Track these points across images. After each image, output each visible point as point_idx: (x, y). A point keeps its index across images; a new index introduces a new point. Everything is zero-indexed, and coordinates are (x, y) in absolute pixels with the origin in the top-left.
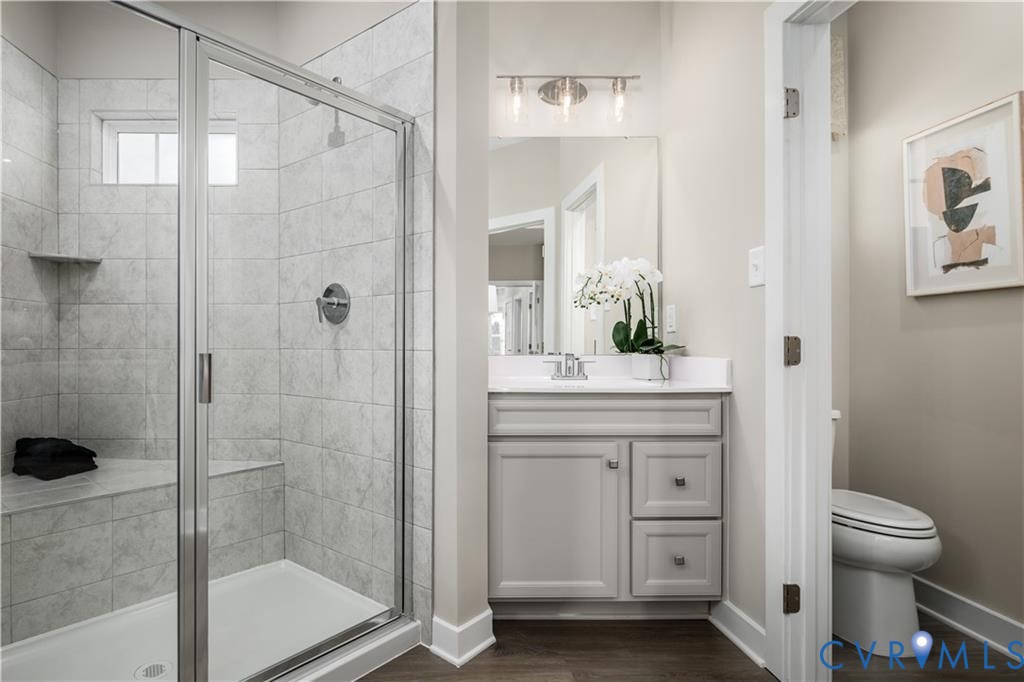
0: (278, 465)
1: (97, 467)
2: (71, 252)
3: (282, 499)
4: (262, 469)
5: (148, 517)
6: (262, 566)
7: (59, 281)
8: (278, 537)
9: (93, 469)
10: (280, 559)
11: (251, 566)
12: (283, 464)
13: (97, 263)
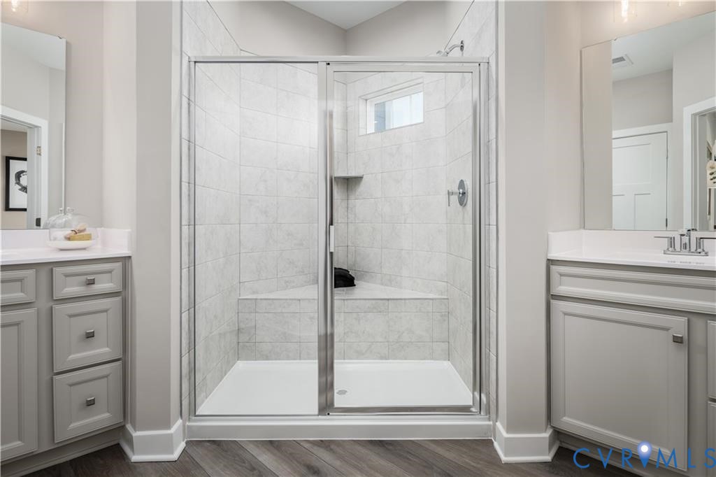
0: (444, 299)
1: (355, 285)
2: (352, 174)
3: (446, 322)
4: (432, 299)
5: (363, 314)
6: (432, 361)
7: (348, 188)
8: (445, 346)
9: (352, 286)
10: (445, 360)
11: (424, 359)
12: (448, 299)
13: (361, 178)
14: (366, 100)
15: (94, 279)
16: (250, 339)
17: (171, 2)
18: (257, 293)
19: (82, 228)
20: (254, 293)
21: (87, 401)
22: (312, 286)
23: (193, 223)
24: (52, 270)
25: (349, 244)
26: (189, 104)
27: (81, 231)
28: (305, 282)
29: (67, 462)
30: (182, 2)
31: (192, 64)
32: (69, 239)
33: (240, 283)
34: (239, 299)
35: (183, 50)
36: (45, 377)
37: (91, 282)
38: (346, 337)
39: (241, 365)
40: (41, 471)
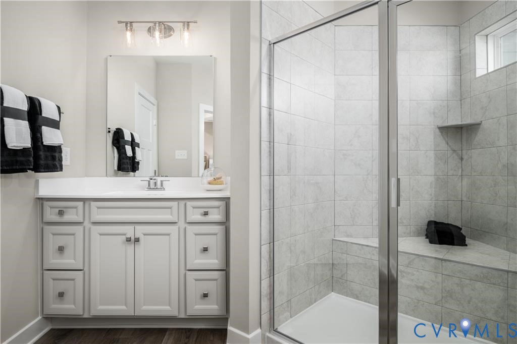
1: (466, 245)
9: (459, 245)
13: (479, 124)
14: (487, 36)
15: (207, 212)
16: (342, 276)
17: (250, 1)
18: (352, 237)
19: (220, 176)
20: (348, 236)
21: (204, 294)
22: (414, 238)
23: (272, 174)
24: (186, 204)
25: (464, 199)
26: (270, 79)
27: (219, 179)
28: (405, 233)
29: (197, 329)
30: (261, 2)
31: (272, 45)
32: (209, 183)
33: (335, 226)
34: (333, 240)
35: (262, 36)
36: (183, 271)
37: (206, 214)
38: (443, 301)
39: (334, 296)
40: (182, 329)
